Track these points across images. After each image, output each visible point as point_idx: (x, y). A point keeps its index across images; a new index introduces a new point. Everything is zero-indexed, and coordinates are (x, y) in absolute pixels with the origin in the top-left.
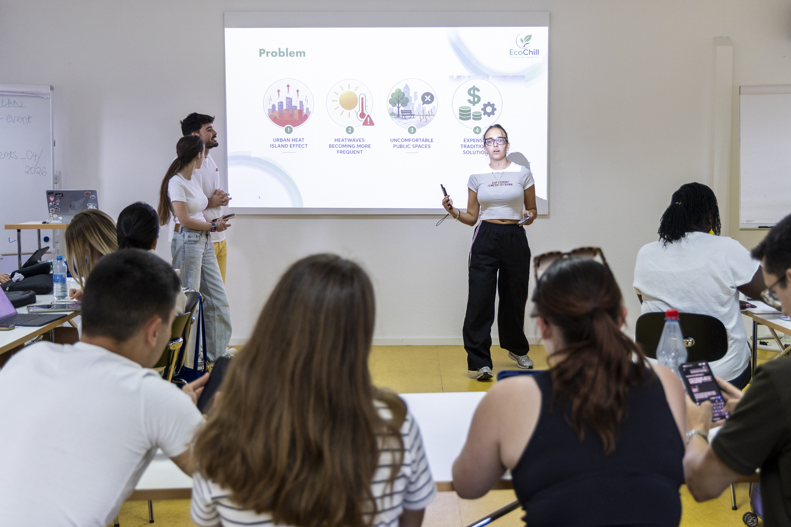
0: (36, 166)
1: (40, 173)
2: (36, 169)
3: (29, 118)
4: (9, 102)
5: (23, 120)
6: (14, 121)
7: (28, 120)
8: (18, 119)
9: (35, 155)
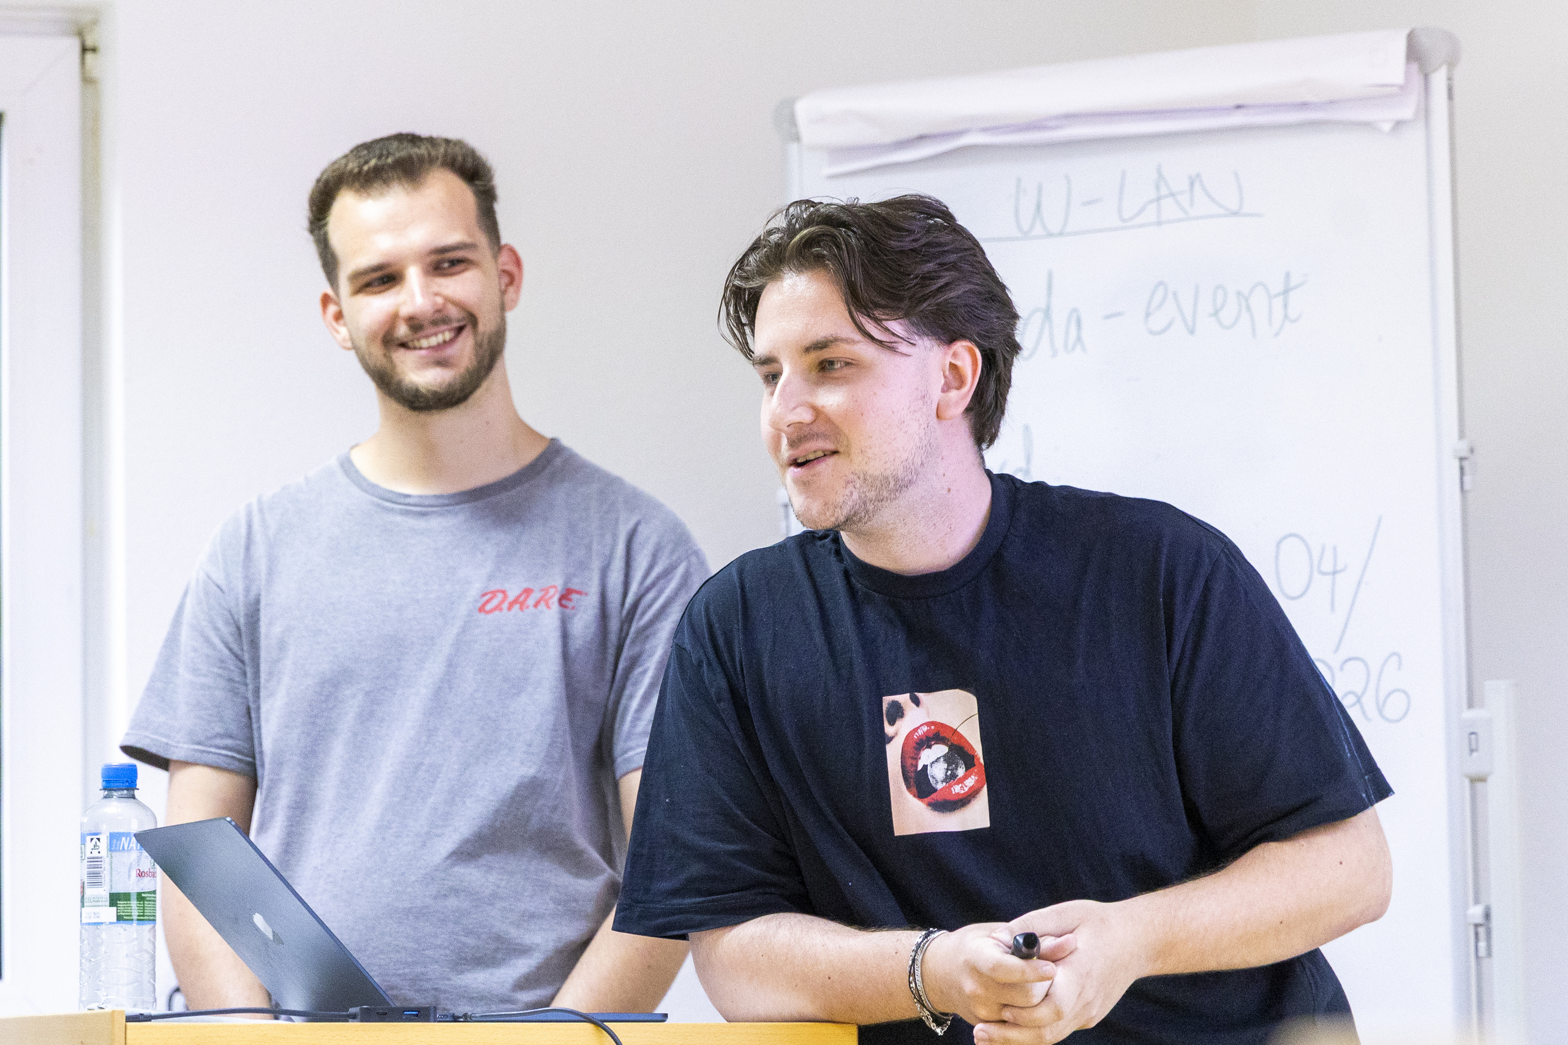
0: (1336, 650)
1: (1364, 700)
2: (1342, 669)
3: (1286, 292)
4: (1164, 191)
5: (1248, 309)
6: (1189, 318)
7: (1278, 302)
8: (1219, 303)
9: (1327, 567)
